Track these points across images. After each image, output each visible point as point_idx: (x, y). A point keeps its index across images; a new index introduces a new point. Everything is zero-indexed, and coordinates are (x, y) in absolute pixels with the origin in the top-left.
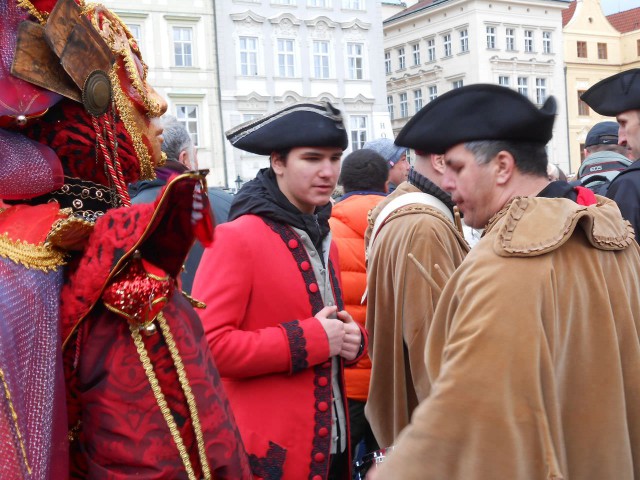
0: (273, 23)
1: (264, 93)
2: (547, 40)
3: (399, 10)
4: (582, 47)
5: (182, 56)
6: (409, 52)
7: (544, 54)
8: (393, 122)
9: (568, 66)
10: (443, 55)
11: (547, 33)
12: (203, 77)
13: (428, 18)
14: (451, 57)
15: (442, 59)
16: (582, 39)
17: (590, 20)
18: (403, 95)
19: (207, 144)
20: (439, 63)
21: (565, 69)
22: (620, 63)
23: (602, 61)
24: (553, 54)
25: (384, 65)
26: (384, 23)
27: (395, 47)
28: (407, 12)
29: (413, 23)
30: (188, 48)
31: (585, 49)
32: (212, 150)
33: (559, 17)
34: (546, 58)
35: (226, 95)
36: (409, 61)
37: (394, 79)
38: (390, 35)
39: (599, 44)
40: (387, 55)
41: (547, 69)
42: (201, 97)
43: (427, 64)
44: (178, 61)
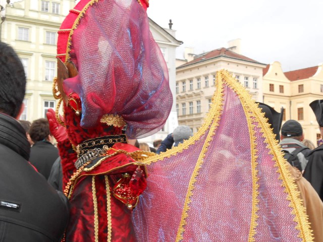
2: (255, 82)
3: (184, 63)
4: (272, 87)
6: (188, 83)
7: (254, 88)
8: (178, 117)
9: (265, 95)
10: (204, 86)
11: (255, 79)
13: (198, 68)
14: (208, 87)
15: (204, 88)
16: (272, 83)
17: (276, 74)
18: (184, 104)
20: (202, 90)
21: (264, 97)
22: (290, 95)
23: (281, 94)
24: (258, 89)
25: (175, 89)
26: (177, 68)
27: (181, 81)
28: (188, 64)
29: (190, 69)
31: (273, 88)
33: (261, 72)
34: (254, 91)
36: (188, 88)
37: (180, 96)
38: (179, 74)
39: (280, 86)
40: (177, 84)
41: (255, 96)
43: (196, 90)
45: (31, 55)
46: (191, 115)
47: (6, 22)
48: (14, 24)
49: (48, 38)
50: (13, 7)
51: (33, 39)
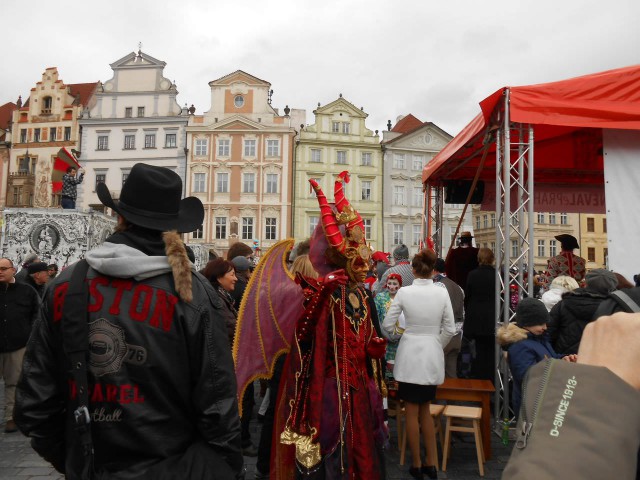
0: (412, 179)
1: (405, 214)
5: (366, 195)
12: (375, 205)
19: (375, 238)
30: (368, 191)
31: (593, 225)
32: (377, 241)
35: (386, 214)
42: (374, 215)
44: (363, 198)
45: (323, 175)
46: (485, 229)
47: (300, 146)
48: (307, 147)
49: (339, 157)
50: (307, 131)
51: (324, 160)
